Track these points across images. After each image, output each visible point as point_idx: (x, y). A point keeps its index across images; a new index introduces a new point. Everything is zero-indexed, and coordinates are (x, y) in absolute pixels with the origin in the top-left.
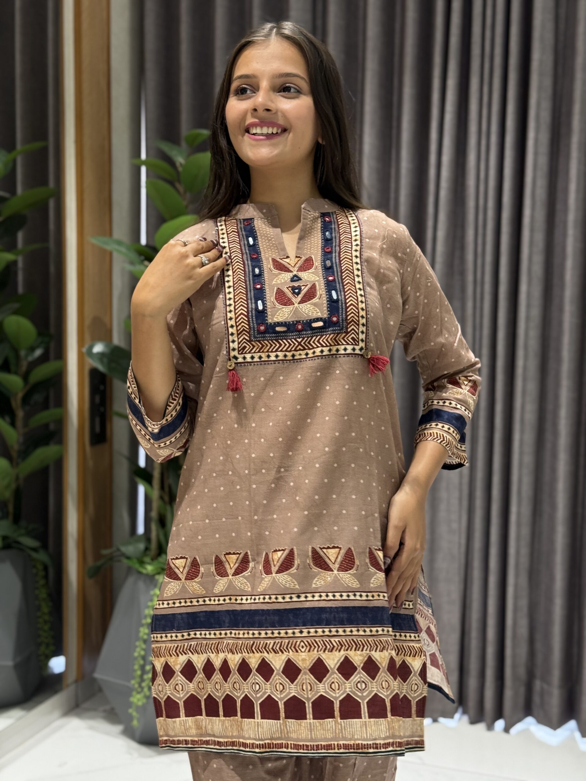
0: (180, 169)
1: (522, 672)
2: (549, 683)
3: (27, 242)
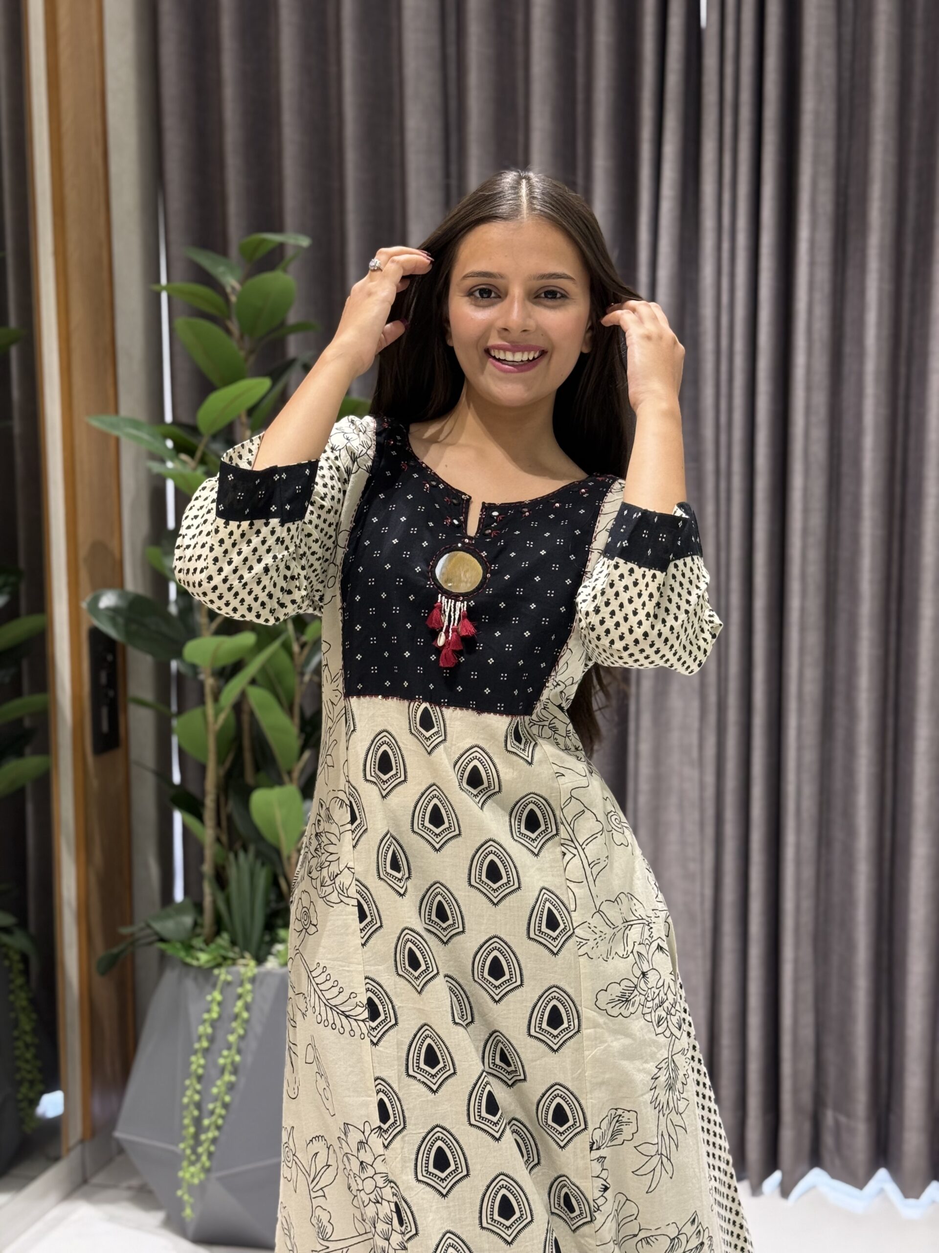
0: (233, 299)
1: (807, 1097)
2: (849, 1115)
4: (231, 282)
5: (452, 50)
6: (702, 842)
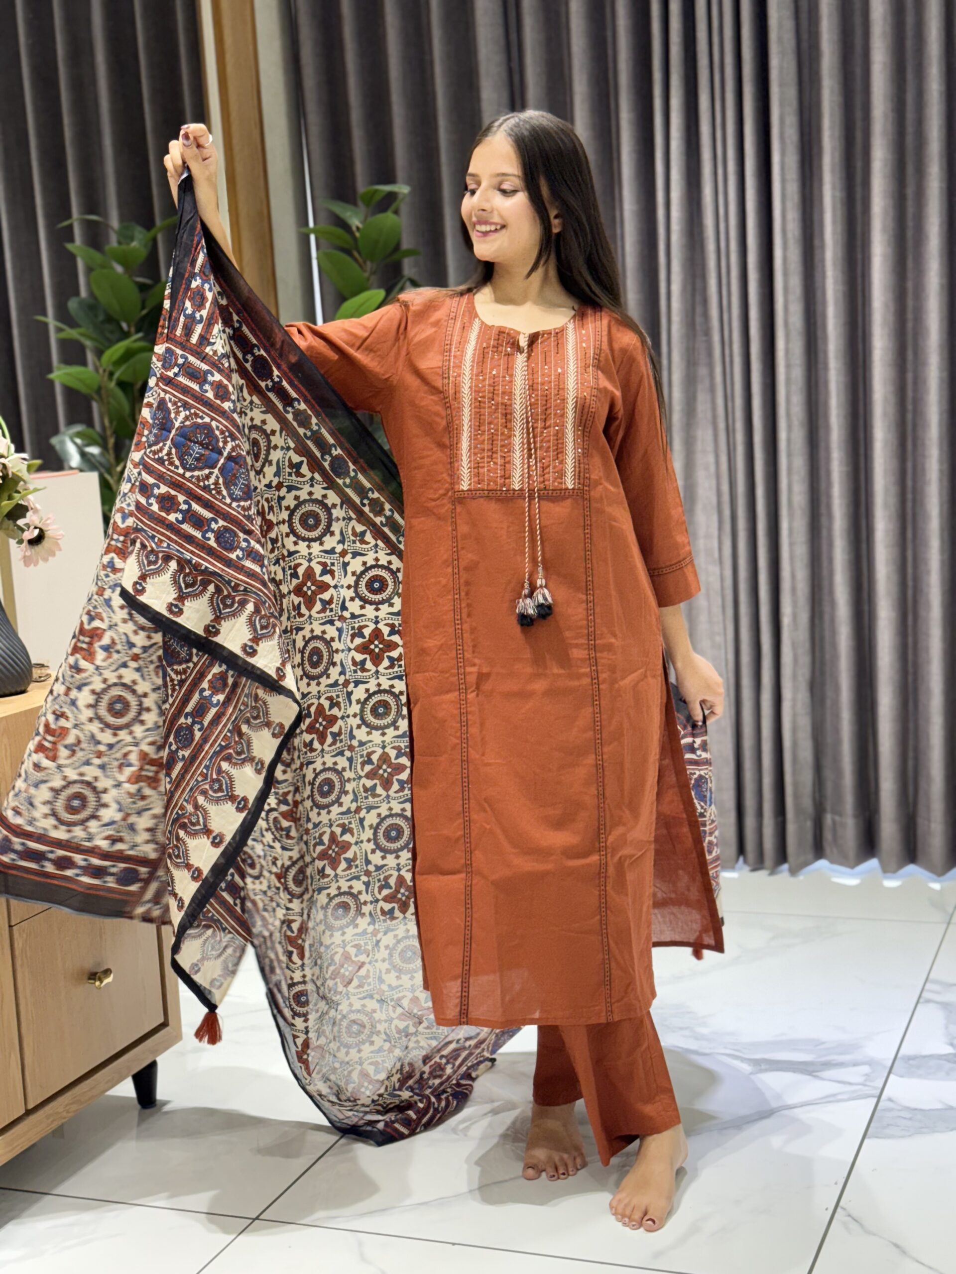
0: (357, 234)
1: (807, 803)
2: (841, 814)
4: (355, 222)
5: (513, 37)
6: (724, 620)
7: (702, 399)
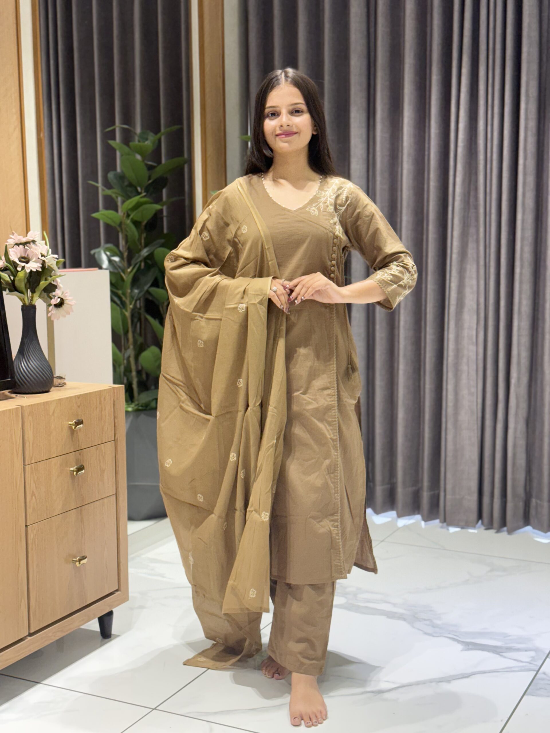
1: (521, 491)
3: (169, 196)
6: (477, 379)
7: (471, 246)
